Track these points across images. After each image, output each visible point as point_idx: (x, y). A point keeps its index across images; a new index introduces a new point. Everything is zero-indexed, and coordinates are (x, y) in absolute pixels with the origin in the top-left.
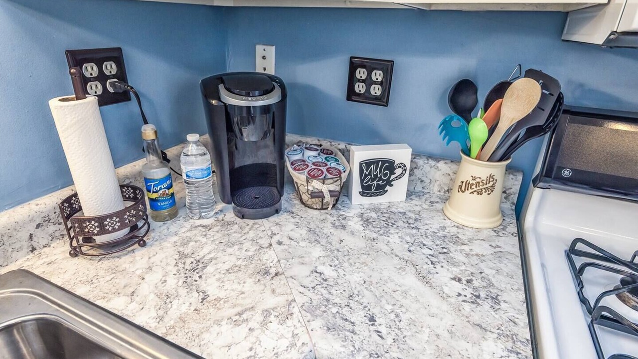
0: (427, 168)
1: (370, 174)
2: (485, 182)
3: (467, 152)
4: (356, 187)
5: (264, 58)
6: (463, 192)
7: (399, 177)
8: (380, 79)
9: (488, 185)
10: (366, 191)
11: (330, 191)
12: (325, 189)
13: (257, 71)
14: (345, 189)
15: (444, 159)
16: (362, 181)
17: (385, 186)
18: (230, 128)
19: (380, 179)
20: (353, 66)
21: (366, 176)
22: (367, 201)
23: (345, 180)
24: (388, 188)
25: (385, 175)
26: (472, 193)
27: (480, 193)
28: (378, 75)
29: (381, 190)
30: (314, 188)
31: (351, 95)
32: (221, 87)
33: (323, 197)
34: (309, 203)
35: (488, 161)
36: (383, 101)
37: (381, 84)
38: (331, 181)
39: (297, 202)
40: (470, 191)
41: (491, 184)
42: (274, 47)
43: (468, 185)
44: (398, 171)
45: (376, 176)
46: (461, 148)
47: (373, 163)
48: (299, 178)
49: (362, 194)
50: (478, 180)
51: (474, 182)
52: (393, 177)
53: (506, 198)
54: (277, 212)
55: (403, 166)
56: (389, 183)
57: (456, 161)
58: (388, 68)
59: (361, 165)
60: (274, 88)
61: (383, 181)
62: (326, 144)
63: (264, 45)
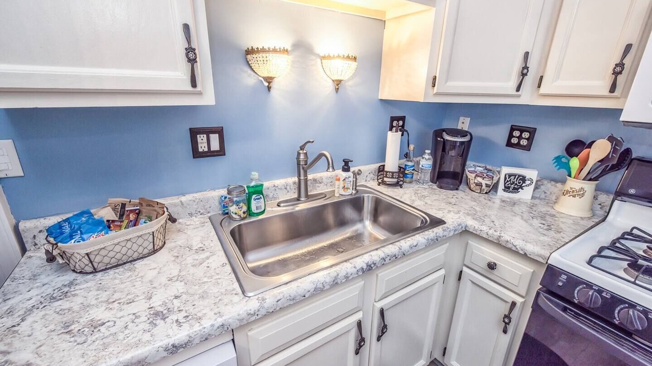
0: (549, 185)
1: (510, 180)
2: (578, 191)
3: (570, 176)
4: (501, 186)
5: (463, 123)
6: (564, 195)
7: (528, 185)
8: (527, 137)
9: (580, 193)
10: (507, 189)
11: (486, 184)
12: (484, 182)
13: (458, 128)
14: (495, 187)
15: (561, 182)
16: (505, 184)
17: (519, 188)
18: (444, 150)
19: (516, 184)
20: (513, 129)
21: (508, 181)
22: (507, 195)
23: (495, 182)
24: (520, 190)
25: (519, 183)
26: (570, 196)
27: (574, 196)
28: (526, 135)
29: (516, 190)
30: (478, 181)
31: (509, 144)
32: (444, 133)
33: (482, 186)
34: (474, 189)
35: (583, 180)
36: (528, 148)
37: (527, 139)
38: (488, 179)
39: (468, 189)
40: (569, 195)
41: (582, 192)
42: (469, 118)
43: (568, 192)
44: (528, 182)
45: (514, 182)
46: (567, 174)
47: (513, 175)
48: (471, 176)
49: (504, 190)
50: (573, 189)
51: (571, 190)
52: (524, 185)
53: (601, 208)
54: (457, 189)
55: (531, 180)
56: (521, 187)
57: (564, 182)
58: (533, 132)
59: (506, 175)
60: (467, 135)
61: (518, 186)
62: (488, 167)
63: (464, 117)
